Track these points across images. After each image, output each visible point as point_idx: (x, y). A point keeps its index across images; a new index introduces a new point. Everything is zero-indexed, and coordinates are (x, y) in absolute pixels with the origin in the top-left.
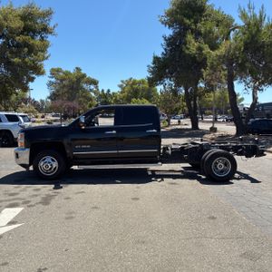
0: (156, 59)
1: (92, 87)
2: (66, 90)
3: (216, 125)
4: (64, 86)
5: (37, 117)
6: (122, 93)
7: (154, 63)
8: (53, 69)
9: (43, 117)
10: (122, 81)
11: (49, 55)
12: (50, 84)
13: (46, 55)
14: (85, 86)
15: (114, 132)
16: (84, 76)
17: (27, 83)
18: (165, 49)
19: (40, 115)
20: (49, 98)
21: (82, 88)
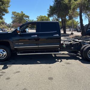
0: (51, 7)
1: (27, 18)
2: (18, 19)
3: (73, 32)
4: (17, 18)
5: (8, 29)
6: (37, 21)
7: (50, 8)
8: (13, 12)
9: (10, 29)
10: (38, 17)
11: (10, 5)
12: (12, 17)
13: (9, 5)
14: (24, 18)
15: (36, 36)
16: (24, 14)
17: (2, 16)
18: (54, 3)
19: (9, 28)
20: (12, 22)
21: (23, 19)
